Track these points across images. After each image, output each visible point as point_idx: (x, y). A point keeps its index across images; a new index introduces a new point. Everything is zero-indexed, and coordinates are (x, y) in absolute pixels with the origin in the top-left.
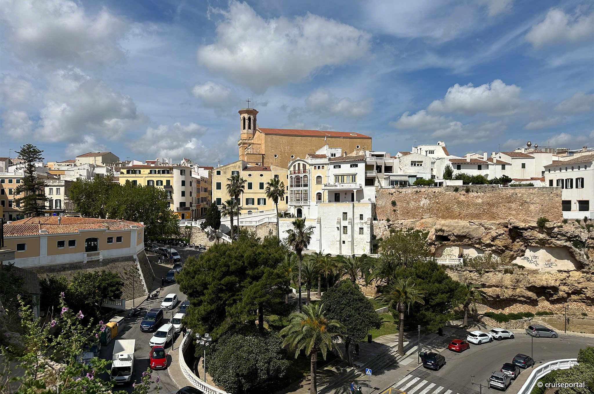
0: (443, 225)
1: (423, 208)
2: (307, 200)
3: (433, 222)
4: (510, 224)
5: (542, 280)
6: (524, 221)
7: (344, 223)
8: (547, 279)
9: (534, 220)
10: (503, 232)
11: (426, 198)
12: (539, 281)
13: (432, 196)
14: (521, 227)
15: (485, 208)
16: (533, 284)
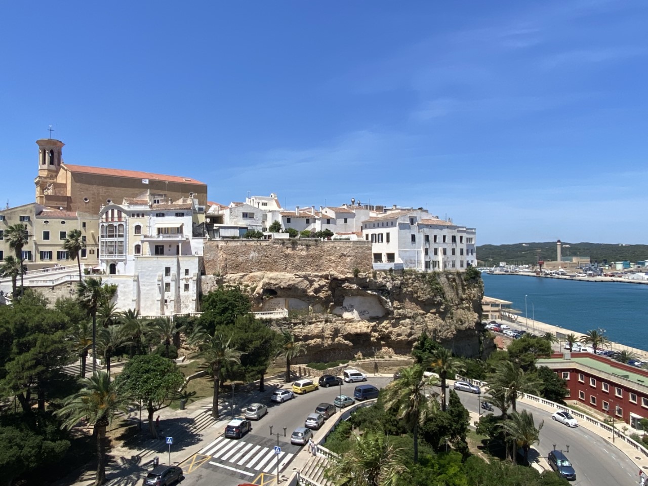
0: (271, 279)
1: (251, 261)
2: (122, 253)
3: (262, 275)
4: (331, 276)
5: (356, 328)
6: (342, 272)
7: (167, 280)
8: (360, 326)
9: (350, 271)
10: (324, 283)
11: (255, 251)
12: (354, 328)
13: (261, 249)
14: (339, 278)
15: (309, 260)
16: (349, 331)
